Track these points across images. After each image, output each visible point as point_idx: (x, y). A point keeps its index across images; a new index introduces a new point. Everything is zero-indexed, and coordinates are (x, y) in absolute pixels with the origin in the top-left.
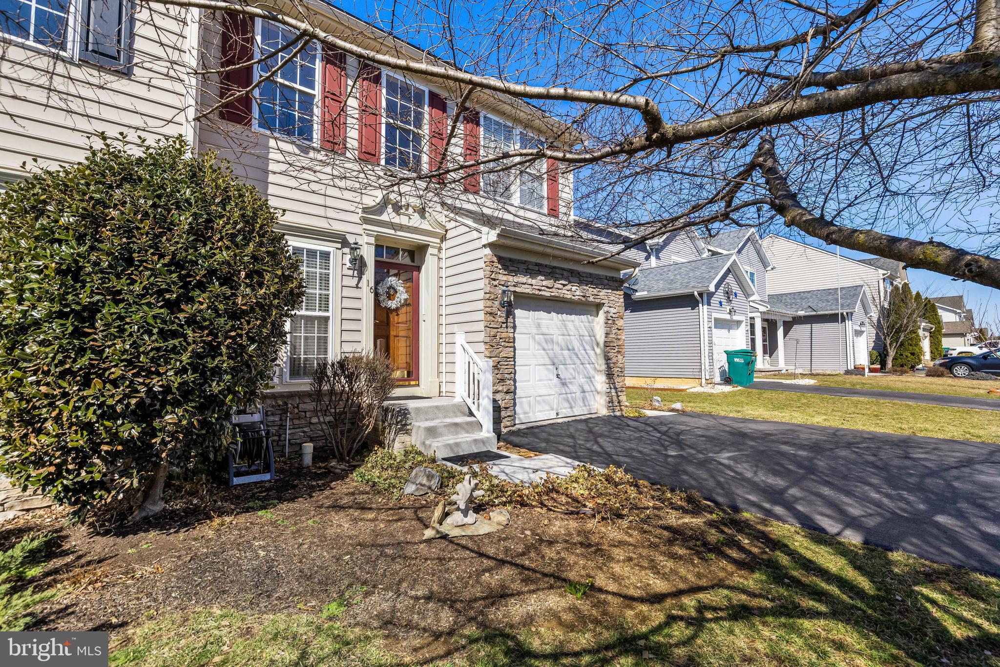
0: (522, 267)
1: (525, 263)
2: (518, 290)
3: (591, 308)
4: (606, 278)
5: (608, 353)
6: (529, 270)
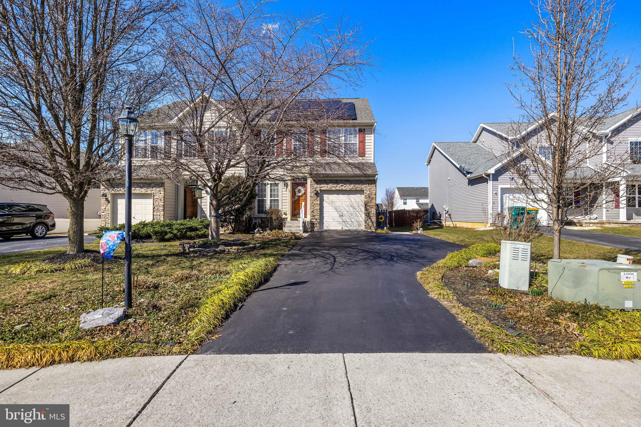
1: (325, 180)
2: (321, 189)
3: (361, 192)
4: (365, 180)
5: (366, 208)
6: (326, 182)
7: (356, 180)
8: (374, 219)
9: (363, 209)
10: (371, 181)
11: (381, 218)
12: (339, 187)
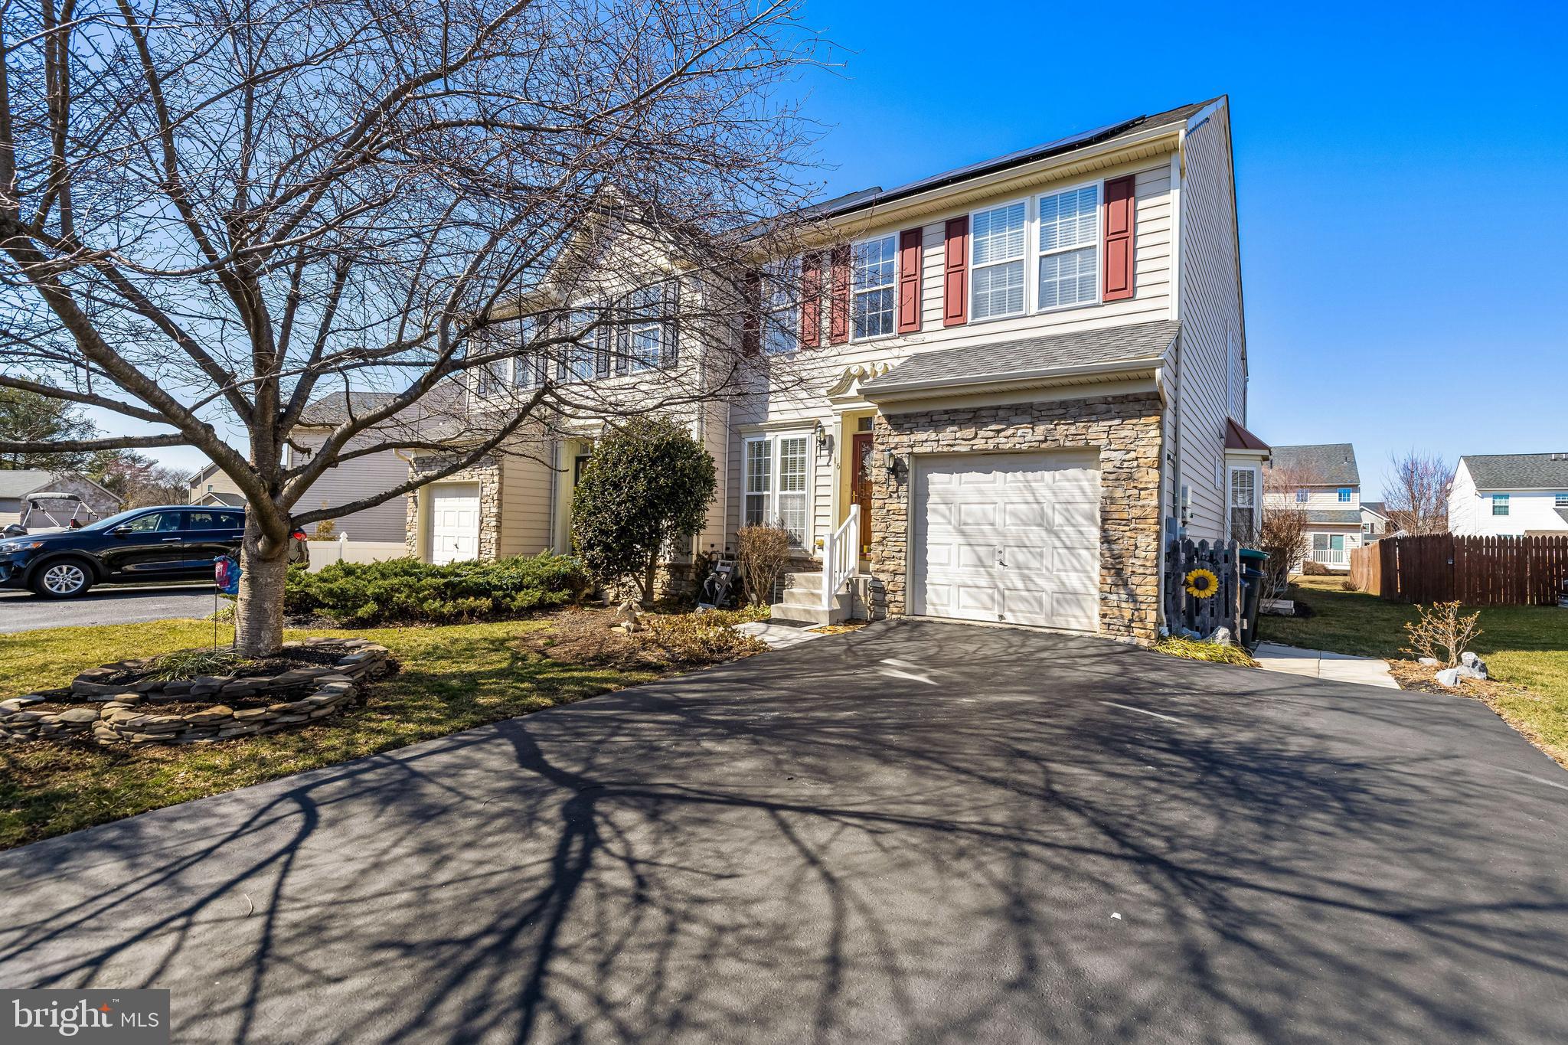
0: (922, 420)
1: (927, 414)
2: (916, 450)
3: (1086, 455)
4: (1105, 401)
5: (1104, 530)
6: (933, 422)
7: (1063, 404)
8: (1149, 588)
9: (1094, 534)
10: (1136, 399)
11: (1200, 584)
12: (984, 438)
